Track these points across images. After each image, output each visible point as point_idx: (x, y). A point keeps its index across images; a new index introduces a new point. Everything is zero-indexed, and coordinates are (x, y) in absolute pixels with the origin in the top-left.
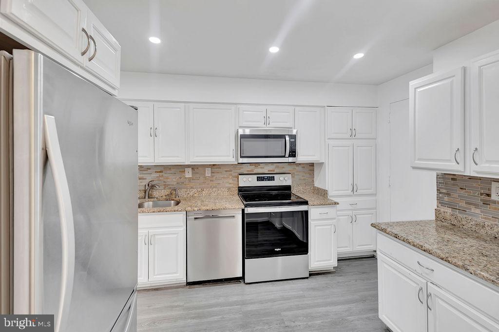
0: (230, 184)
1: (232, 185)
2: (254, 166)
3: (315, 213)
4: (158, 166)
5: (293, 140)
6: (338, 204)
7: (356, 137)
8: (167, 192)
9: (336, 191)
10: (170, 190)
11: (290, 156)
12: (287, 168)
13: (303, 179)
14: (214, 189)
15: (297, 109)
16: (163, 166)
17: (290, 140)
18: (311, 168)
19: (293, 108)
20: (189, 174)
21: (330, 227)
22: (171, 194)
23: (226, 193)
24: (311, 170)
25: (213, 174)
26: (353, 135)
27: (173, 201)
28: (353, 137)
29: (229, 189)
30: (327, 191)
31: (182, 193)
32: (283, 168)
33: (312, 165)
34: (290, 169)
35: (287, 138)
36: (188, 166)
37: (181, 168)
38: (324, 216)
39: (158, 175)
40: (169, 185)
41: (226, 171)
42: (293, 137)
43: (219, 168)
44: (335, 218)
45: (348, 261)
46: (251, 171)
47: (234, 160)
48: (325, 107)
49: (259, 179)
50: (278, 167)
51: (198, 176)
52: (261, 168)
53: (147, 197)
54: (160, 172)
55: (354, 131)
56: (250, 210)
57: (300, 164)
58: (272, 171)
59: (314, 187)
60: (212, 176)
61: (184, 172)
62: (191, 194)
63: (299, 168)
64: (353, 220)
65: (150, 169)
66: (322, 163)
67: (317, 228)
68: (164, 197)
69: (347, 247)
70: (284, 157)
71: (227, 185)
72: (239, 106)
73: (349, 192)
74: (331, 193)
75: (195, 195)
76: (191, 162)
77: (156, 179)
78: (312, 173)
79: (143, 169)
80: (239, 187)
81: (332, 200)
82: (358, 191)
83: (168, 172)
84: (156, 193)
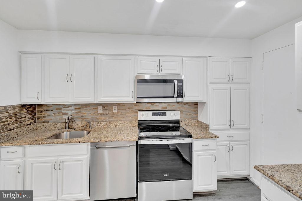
0: (132, 118)
1: (133, 119)
2: (151, 104)
3: (198, 145)
4: (77, 104)
5: (181, 84)
6: (218, 137)
7: (233, 82)
8: (83, 124)
9: (215, 125)
10: (85, 123)
11: (178, 97)
12: (177, 106)
13: (189, 115)
14: (120, 122)
15: (184, 59)
16: (81, 104)
17: (178, 84)
18: (196, 106)
19: (181, 58)
20: (100, 110)
21: (211, 157)
22: (86, 125)
23: (129, 125)
24: (195, 108)
25: (119, 111)
26: (231, 80)
27: (86, 132)
28: (231, 82)
29: (131, 122)
30: (208, 125)
31: (95, 125)
32: (174, 106)
33: (196, 104)
34: (179, 107)
35: (176, 83)
36: (100, 105)
37: (95, 106)
38: (206, 148)
39: (77, 111)
40: (85, 119)
41: (129, 108)
42: (181, 81)
43: (123, 106)
44: (215, 150)
45: (226, 182)
46: (148, 108)
47: (133, 100)
48: (207, 57)
49: (154, 115)
50: (169, 105)
51: (107, 112)
52: (156, 106)
53: (67, 128)
54: (79, 109)
55: (231, 77)
56: (142, 142)
57: (187, 103)
58: (164, 108)
59: (198, 122)
60: (118, 112)
61: (97, 108)
62: (102, 126)
63: (186, 106)
64: (230, 149)
65: (71, 106)
66: (205, 103)
67: (200, 157)
68: (81, 128)
69: (225, 171)
70: (173, 97)
71: (130, 119)
72: (137, 57)
73: (227, 126)
74: (212, 127)
75: (105, 126)
76: (99, 101)
77: (76, 114)
78: (197, 110)
79: (65, 107)
80: (138, 121)
81: (212, 134)
82: (234, 126)
83: (85, 109)
84: (74, 125)
